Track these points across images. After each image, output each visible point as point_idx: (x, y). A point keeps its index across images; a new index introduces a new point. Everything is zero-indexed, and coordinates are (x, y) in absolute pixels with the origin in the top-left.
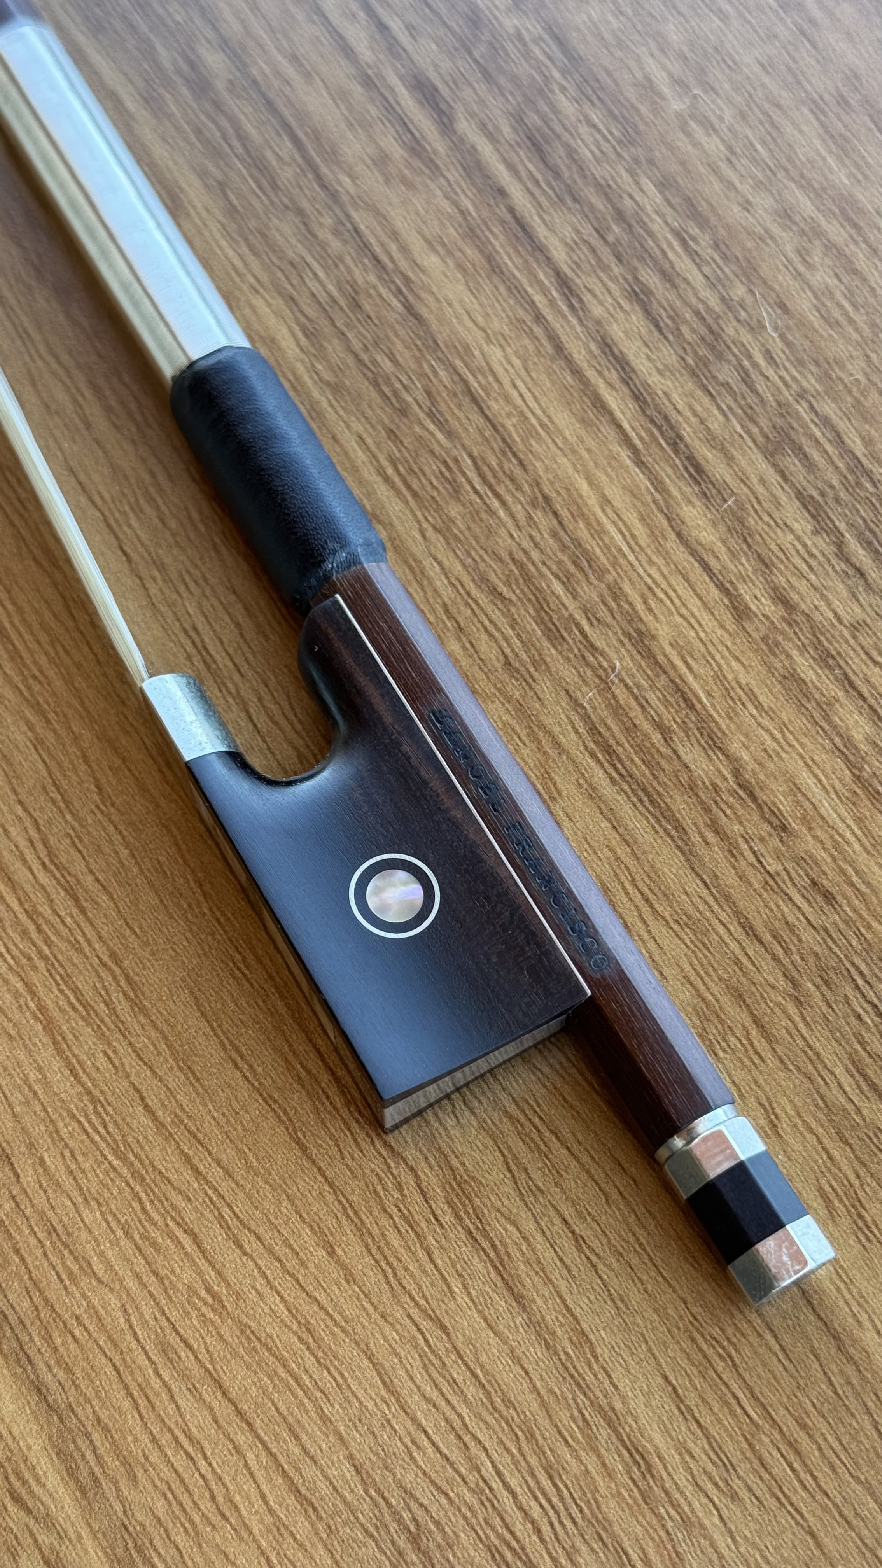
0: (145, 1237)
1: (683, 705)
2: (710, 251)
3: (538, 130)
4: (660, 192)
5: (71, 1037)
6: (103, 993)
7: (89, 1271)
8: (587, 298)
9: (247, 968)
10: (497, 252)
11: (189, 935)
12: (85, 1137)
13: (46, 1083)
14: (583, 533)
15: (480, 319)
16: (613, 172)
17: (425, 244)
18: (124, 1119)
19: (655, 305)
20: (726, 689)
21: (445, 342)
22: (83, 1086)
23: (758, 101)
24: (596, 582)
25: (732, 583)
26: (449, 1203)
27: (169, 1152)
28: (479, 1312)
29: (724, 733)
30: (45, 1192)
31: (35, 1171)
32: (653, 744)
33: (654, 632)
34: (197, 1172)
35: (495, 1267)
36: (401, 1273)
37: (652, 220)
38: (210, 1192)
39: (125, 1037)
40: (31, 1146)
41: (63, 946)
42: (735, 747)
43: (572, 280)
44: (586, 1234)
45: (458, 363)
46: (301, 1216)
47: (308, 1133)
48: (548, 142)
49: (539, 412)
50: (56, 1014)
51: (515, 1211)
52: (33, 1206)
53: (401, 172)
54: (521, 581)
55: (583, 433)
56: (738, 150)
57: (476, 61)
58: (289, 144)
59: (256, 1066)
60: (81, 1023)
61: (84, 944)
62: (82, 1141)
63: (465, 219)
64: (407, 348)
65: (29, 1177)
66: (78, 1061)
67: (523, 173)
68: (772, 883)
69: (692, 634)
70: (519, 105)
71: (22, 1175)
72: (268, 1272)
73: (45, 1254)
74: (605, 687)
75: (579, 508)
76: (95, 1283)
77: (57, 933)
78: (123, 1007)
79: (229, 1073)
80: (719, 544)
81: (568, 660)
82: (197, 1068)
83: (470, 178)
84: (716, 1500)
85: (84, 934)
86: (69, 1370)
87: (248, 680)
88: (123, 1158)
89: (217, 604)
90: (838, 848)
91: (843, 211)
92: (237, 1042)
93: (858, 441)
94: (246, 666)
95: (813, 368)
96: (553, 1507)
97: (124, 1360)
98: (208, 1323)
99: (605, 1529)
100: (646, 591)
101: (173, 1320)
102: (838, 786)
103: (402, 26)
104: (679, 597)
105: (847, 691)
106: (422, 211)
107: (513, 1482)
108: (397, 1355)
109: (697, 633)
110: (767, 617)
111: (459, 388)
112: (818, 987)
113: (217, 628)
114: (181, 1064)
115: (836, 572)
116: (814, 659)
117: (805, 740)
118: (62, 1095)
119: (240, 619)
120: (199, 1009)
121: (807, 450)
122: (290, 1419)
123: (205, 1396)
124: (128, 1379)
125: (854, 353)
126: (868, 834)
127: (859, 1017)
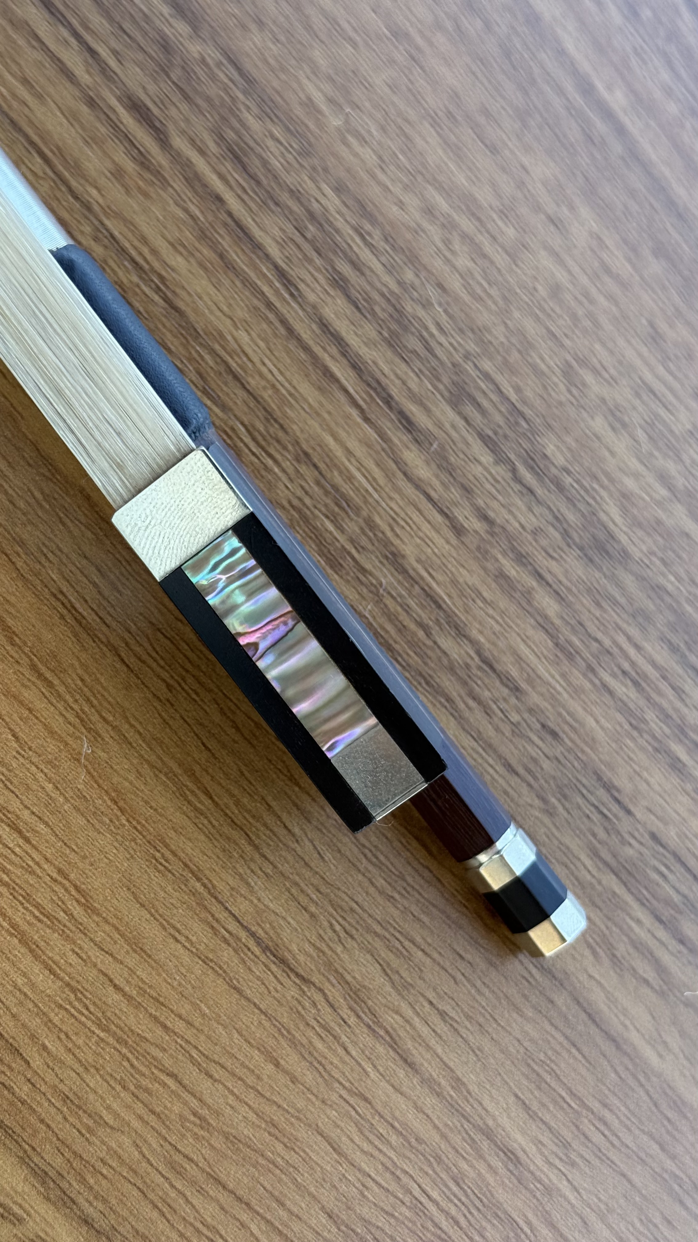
0: (138, 1087)
1: (433, 606)
2: (382, 243)
3: (237, 145)
4: (339, 197)
5: (43, 943)
6: (60, 903)
7: (102, 1122)
8: (301, 286)
9: (166, 861)
10: (227, 251)
11: (116, 844)
12: (73, 1020)
13: (33, 986)
14: (338, 480)
15: (225, 309)
16: (299, 180)
17: (170, 247)
18: (100, 1000)
19: (353, 291)
20: (460, 591)
21: (203, 330)
22: (62, 980)
23: (393, 117)
24: (355, 518)
25: (448, 508)
26: (351, 1009)
27: (141, 1016)
28: (388, 1082)
29: (465, 625)
30: (53, 1070)
31: (40, 1055)
32: (419, 639)
33: (403, 552)
34: (165, 1027)
35: (391, 1047)
36: (329, 1067)
37: (336, 219)
38: (179, 1040)
39: (85, 934)
40: (33, 1037)
41: (19, 872)
42: (474, 633)
43: (288, 273)
44: (448, 1009)
45: (217, 347)
46: (249, 1043)
47: (241, 980)
48: (246, 155)
49: (287, 385)
50: (25, 927)
51: (396, 1003)
52: (46, 1083)
53: (137, 183)
54: (302, 523)
55: (322, 399)
56: (385, 158)
57: (174, 83)
58: (39, 160)
59: (190, 937)
60: (48, 931)
61: (36, 867)
62: (72, 1024)
63: (197, 224)
64: (175, 337)
65: (37, 1062)
66: (54, 962)
67: (233, 183)
68: (516, 730)
69: (429, 550)
70: (216, 122)
71: (31, 1061)
72: (235, 1090)
73: (65, 1118)
74: (379, 600)
75: (331, 460)
76: (108, 1130)
77: (12, 863)
78: (78, 911)
79: (172, 946)
80: (434, 479)
81: (348, 581)
82: (146, 948)
83: (192, 187)
84: (562, 1168)
85: (33, 859)
86: (105, 1201)
87: (115, 630)
88: (106, 1030)
89: (73, 569)
90: (554, 699)
91: (468, 207)
92: (172, 921)
93: (511, 389)
94: (110, 618)
95: (470, 334)
96: (463, 1204)
97: (145, 1182)
98: (201, 1138)
99: (498, 1208)
100: (391, 521)
101: (173, 1143)
102: (545, 652)
103: (108, 51)
104: (414, 523)
105: (538, 581)
106: (161, 218)
107: (435, 1195)
108: (338, 1126)
109: (432, 550)
110: (476, 532)
111: (222, 369)
112: (559, 800)
113: (79, 589)
114: (134, 947)
115: (515, 492)
116: (512, 560)
117: (519, 622)
118: (48, 991)
119: (97, 581)
120: (138, 901)
121: (479, 400)
122: (276, 1193)
123: (211, 1193)
124: (151, 1196)
125: (496, 321)
126: (570, 684)
127: (588, 817)
